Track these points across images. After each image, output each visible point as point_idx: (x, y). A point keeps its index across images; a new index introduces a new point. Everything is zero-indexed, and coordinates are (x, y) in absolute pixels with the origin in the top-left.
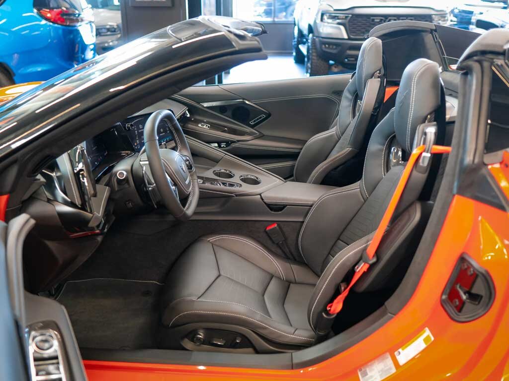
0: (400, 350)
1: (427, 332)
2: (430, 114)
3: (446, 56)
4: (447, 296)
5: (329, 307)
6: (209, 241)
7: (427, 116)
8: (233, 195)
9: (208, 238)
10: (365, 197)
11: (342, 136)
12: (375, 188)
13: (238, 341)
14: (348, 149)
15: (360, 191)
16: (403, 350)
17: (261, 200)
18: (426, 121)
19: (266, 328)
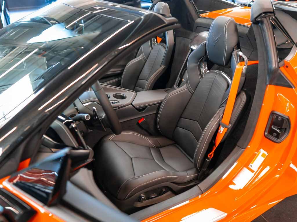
0: (251, 164)
1: (262, 151)
2: (235, 46)
3: (197, 10)
4: (267, 133)
5: (209, 156)
6: (110, 139)
7: (234, 47)
8: (116, 108)
9: (108, 138)
10: (192, 92)
11: (147, 59)
12: (197, 87)
13: (164, 191)
14: (163, 67)
15: (188, 89)
16: (252, 164)
17: (133, 107)
18: (235, 50)
19: (177, 178)
